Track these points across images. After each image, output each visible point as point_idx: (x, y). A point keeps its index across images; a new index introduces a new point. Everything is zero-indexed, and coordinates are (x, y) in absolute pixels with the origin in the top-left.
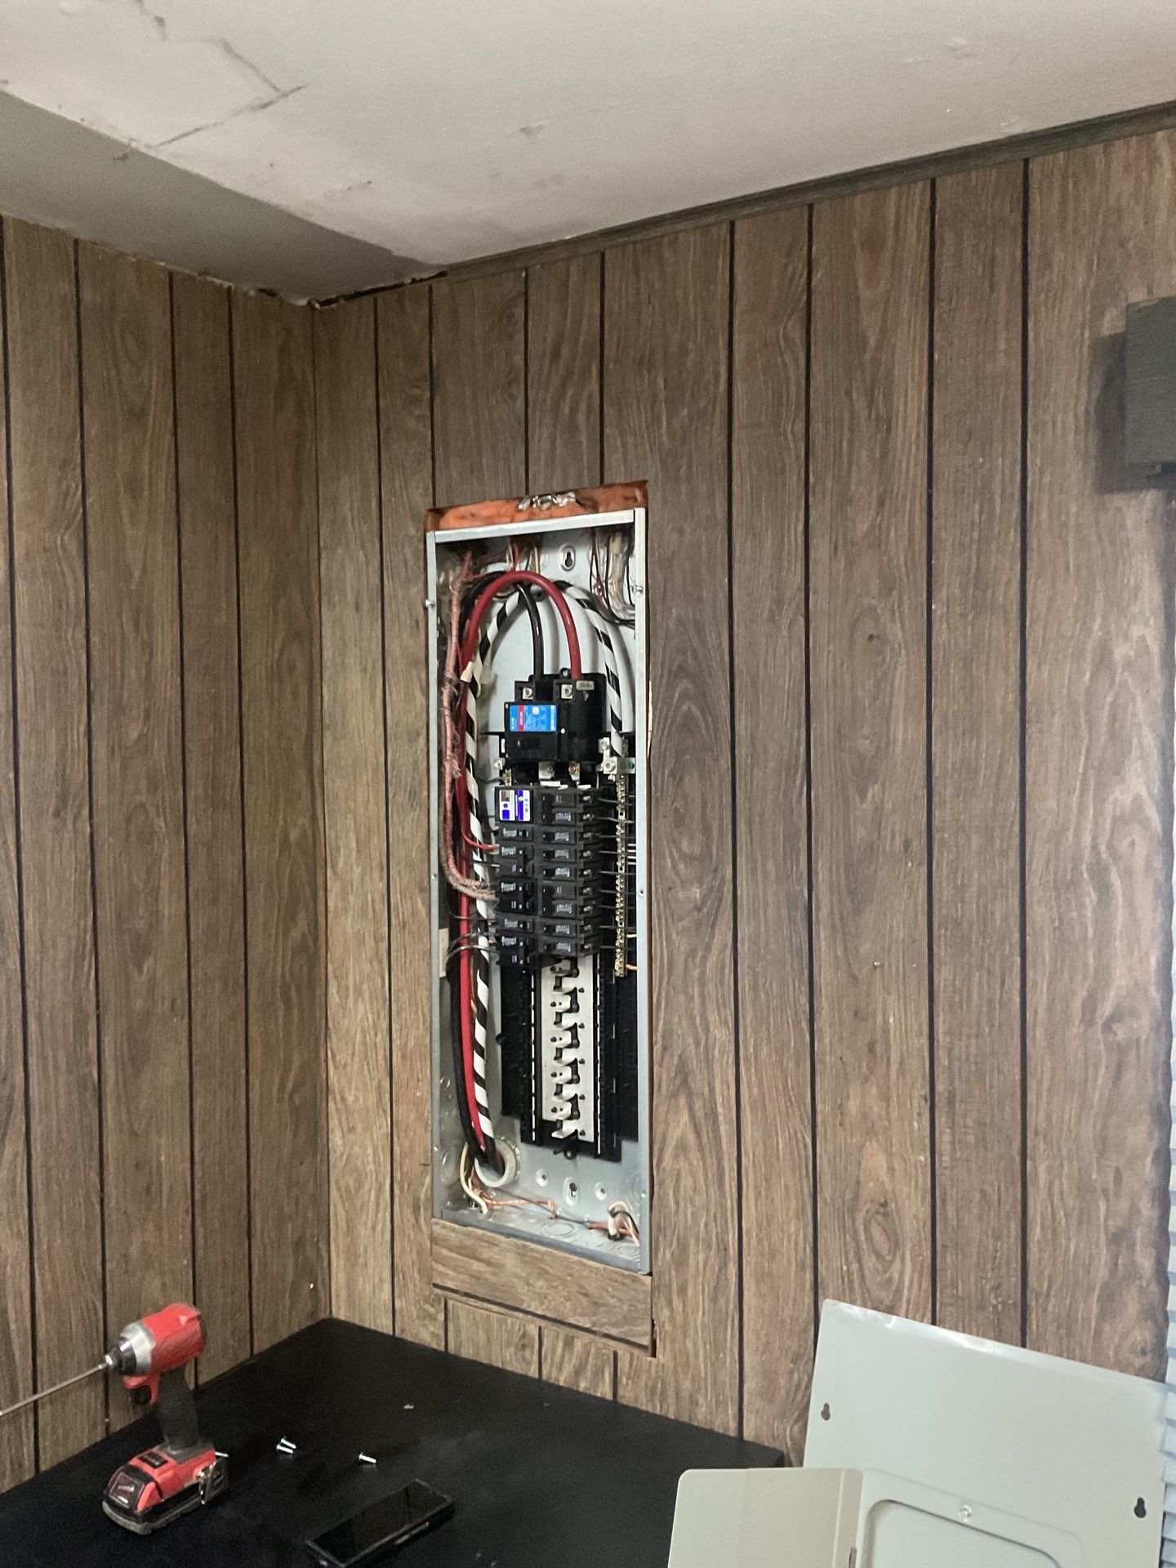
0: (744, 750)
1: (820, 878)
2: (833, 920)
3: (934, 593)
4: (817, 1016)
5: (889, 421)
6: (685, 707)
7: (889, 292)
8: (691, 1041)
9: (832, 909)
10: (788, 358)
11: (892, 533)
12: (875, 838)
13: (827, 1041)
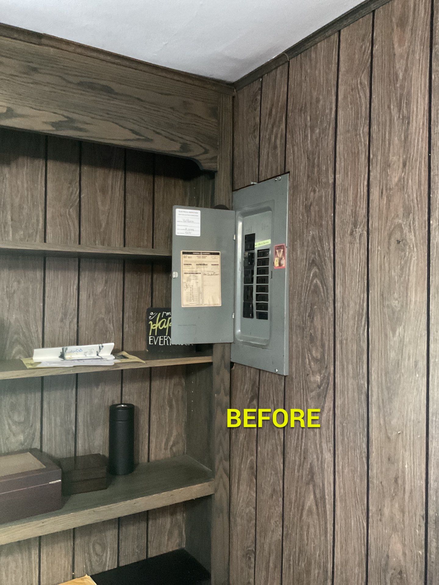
0: (339, 305)
1: (373, 378)
2: (379, 402)
3: (432, 214)
4: (370, 456)
5: (409, 118)
6: (315, 281)
7: (409, 47)
8: (315, 457)
9: (378, 396)
10: (362, 95)
11: (410, 181)
12: (400, 358)
13: (375, 471)
